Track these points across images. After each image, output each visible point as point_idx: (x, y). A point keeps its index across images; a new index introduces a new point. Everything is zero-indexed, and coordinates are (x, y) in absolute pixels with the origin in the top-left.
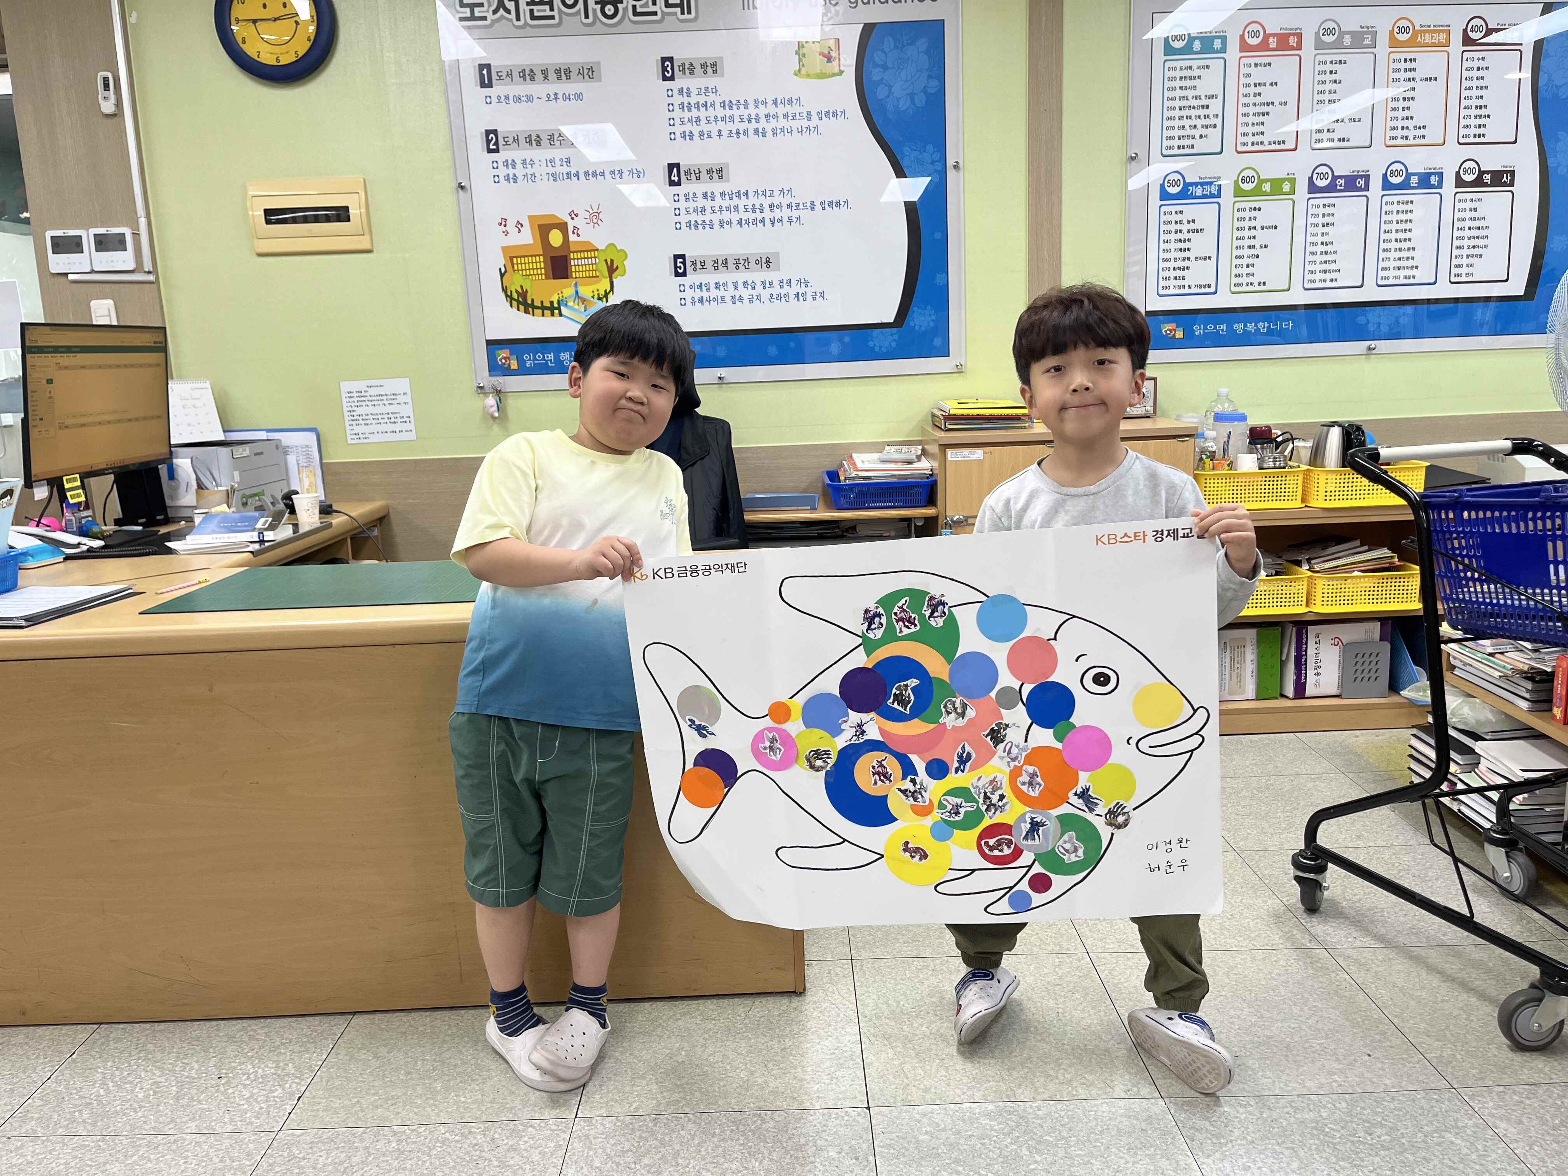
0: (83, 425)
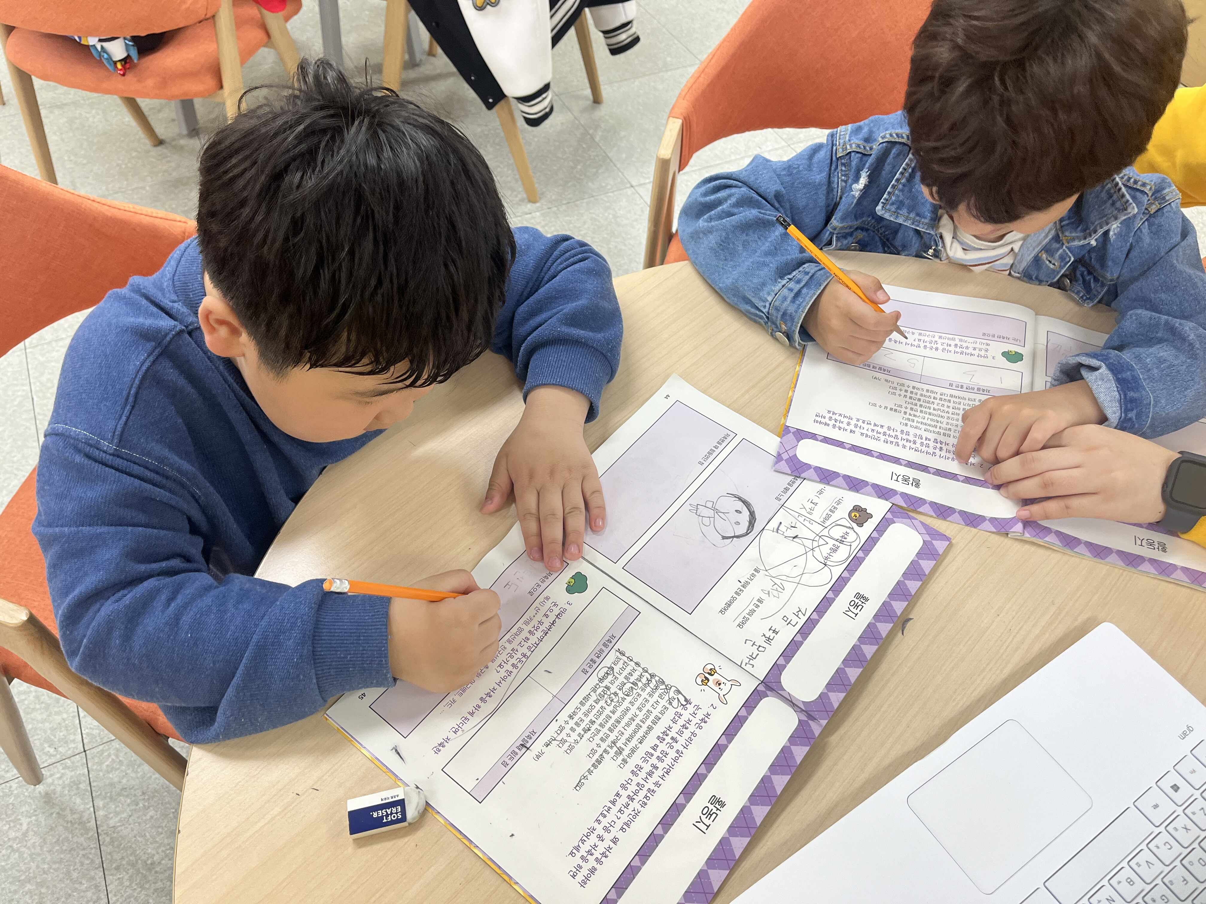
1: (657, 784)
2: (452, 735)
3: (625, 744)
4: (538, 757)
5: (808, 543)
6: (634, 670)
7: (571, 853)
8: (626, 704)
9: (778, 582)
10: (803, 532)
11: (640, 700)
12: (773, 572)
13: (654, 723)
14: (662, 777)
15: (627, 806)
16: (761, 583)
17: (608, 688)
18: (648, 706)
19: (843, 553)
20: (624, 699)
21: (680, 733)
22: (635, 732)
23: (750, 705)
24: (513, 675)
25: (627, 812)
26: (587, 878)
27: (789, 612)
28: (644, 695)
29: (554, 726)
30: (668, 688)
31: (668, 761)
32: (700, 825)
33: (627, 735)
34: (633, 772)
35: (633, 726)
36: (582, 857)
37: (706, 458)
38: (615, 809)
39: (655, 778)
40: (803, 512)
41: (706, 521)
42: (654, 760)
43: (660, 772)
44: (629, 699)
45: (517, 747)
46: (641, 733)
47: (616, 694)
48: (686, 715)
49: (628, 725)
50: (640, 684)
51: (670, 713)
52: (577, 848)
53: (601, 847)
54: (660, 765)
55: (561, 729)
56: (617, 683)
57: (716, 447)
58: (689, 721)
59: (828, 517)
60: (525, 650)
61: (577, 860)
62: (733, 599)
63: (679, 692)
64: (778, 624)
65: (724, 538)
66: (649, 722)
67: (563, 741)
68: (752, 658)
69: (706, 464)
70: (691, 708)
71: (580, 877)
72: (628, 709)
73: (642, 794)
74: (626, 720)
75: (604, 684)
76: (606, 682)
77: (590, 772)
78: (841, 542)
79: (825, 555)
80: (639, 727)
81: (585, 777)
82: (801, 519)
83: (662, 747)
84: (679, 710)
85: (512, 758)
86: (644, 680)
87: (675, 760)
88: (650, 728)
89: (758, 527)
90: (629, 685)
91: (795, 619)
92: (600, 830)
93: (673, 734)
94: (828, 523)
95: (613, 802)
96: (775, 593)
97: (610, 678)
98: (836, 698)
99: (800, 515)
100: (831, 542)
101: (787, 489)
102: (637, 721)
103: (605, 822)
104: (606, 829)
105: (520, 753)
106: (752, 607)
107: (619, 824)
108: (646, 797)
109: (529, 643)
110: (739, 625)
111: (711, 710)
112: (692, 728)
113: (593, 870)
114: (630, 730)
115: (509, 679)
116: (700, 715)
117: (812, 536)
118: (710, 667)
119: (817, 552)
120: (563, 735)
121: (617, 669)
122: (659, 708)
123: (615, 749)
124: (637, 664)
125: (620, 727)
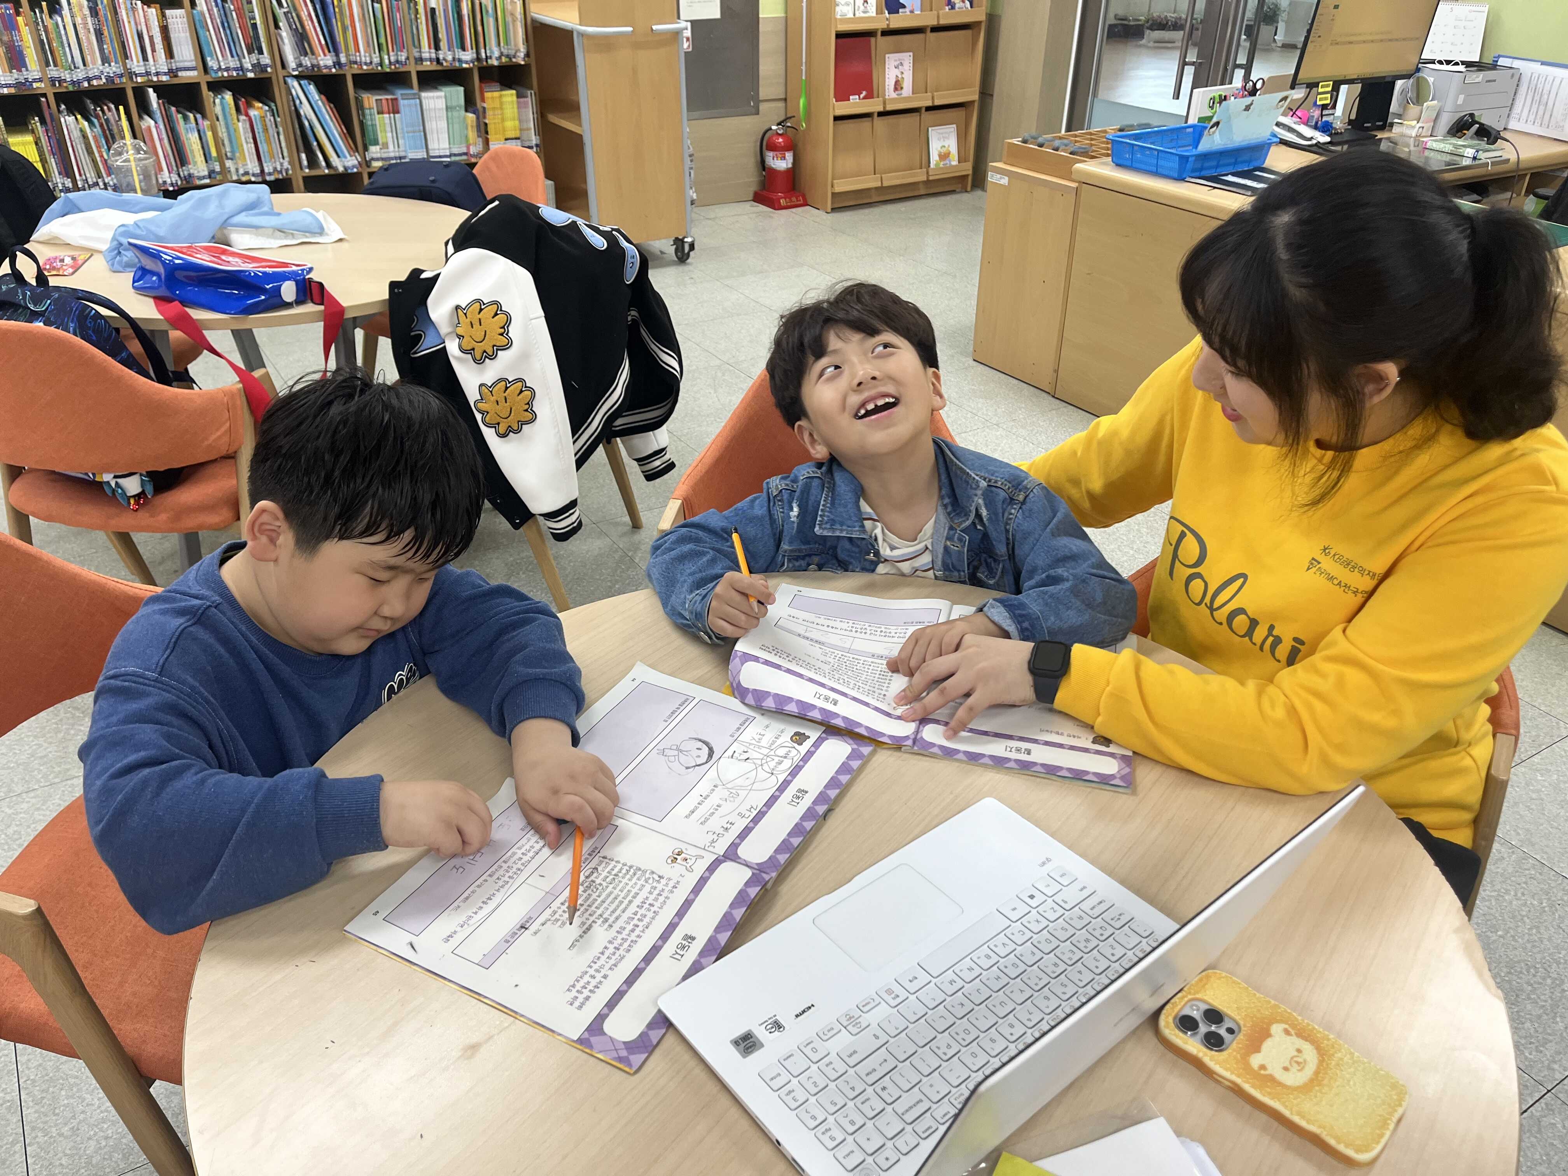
0: (1351, 43)
1: (639, 936)
2: (459, 929)
3: (611, 915)
4: (536, 933)
5: (759, 762)
6: (615, 866)
7: (568, 990)
8: (610, 889)
9: (734, 791)
10: (752, 754)
11: (621, 885)
12: (729, 786)
13: (634, 897)
14: (643, 931)
15: (614, 954)
16: (720, 793)
17: (594, 882)
18: (628, 888)
19: (787, 764)
20: (607, 887)
21: (656, 899)
22: (618, 906)
23: (712, 868)
24: (510, 884)
25: (614, 958)
26: (583, 1004)
27: (743, 809)
28: (625, 881)
29: (549, 911)
30: (645, 872)
31: (647, 920)
32: (677, 956)
33: (611, 909)
34: (618, 932)
35: (617, 902)
36: (578, 991)
37: (670, 716)
38: (603, 958)
39: (637, 932)
40: (753, 742)
41: (672, 759)
42: (635, 922)
43: (640, 928)
44: (611, 886)
45: (518, 930)
46: (623, 906)
47: (600, 884)
48: (660, 887)
49: (612, 902)
50: (620, 875)
51: (648, 888)
52: (574, 986)
53: (594, 982)
54: (641, 924)
55: (555, 912)
56: (602, 877)
57: (678, 708)
58: (663, 890)
59: (774, 742)
60: (519, 866)
61: (574, 993)
62: (696, 808)
63: (653, 873)
64: (733, 818)
65: (687, 768)
66: (629, 898)
67: (557, 920)
68: (713, 841)
69: (670, 721)
70: (663, 881)
71: (577, 1004)
72: (611, 893)
73: (626, 945)
74: (610, 899)
75: (590, 879)
76: (592, 878)
77: (581, 936)
78: (785, 757)
79: (772, 767)
80: (621, 902)
81: (577, 941)
82: (752, 747)
83: (643, 911)
84: (655, 884)
85: (512, 937)
86: (624, 871)
87: (653, 918)
88: (630, 902)
89: (715, 757)
90: (611, 877)
91: (748, 814)
92: (591, 972)
93: (650, 901)
94: (773, 747)
95: (602, 953)
96: (732, 799)
97: (595, 875)
98: (783, 858)
99: (750, 744)
100: (777, 759)
101: (739, 729)
102: (620, 898)
103: (595, 966)
104: (597, 971)
105: (520, 933)
106: (712, 811)
107: (608, 966)
108: (630, 946)
109: (523, 861)
110: (701, 823)
111: (680, 879)
112: (665, 894)
113: (587, 998)
114: (613, 906)
115: (507, 887)
116: (671, 884)
117: (761, 756)
118: (677, 851)
119: (766, 767)
120: (557, 916)
121: (600, 869)
122: (638, 887)
123: (602, 919)
124: (618, 862)
125: (605, 905)
